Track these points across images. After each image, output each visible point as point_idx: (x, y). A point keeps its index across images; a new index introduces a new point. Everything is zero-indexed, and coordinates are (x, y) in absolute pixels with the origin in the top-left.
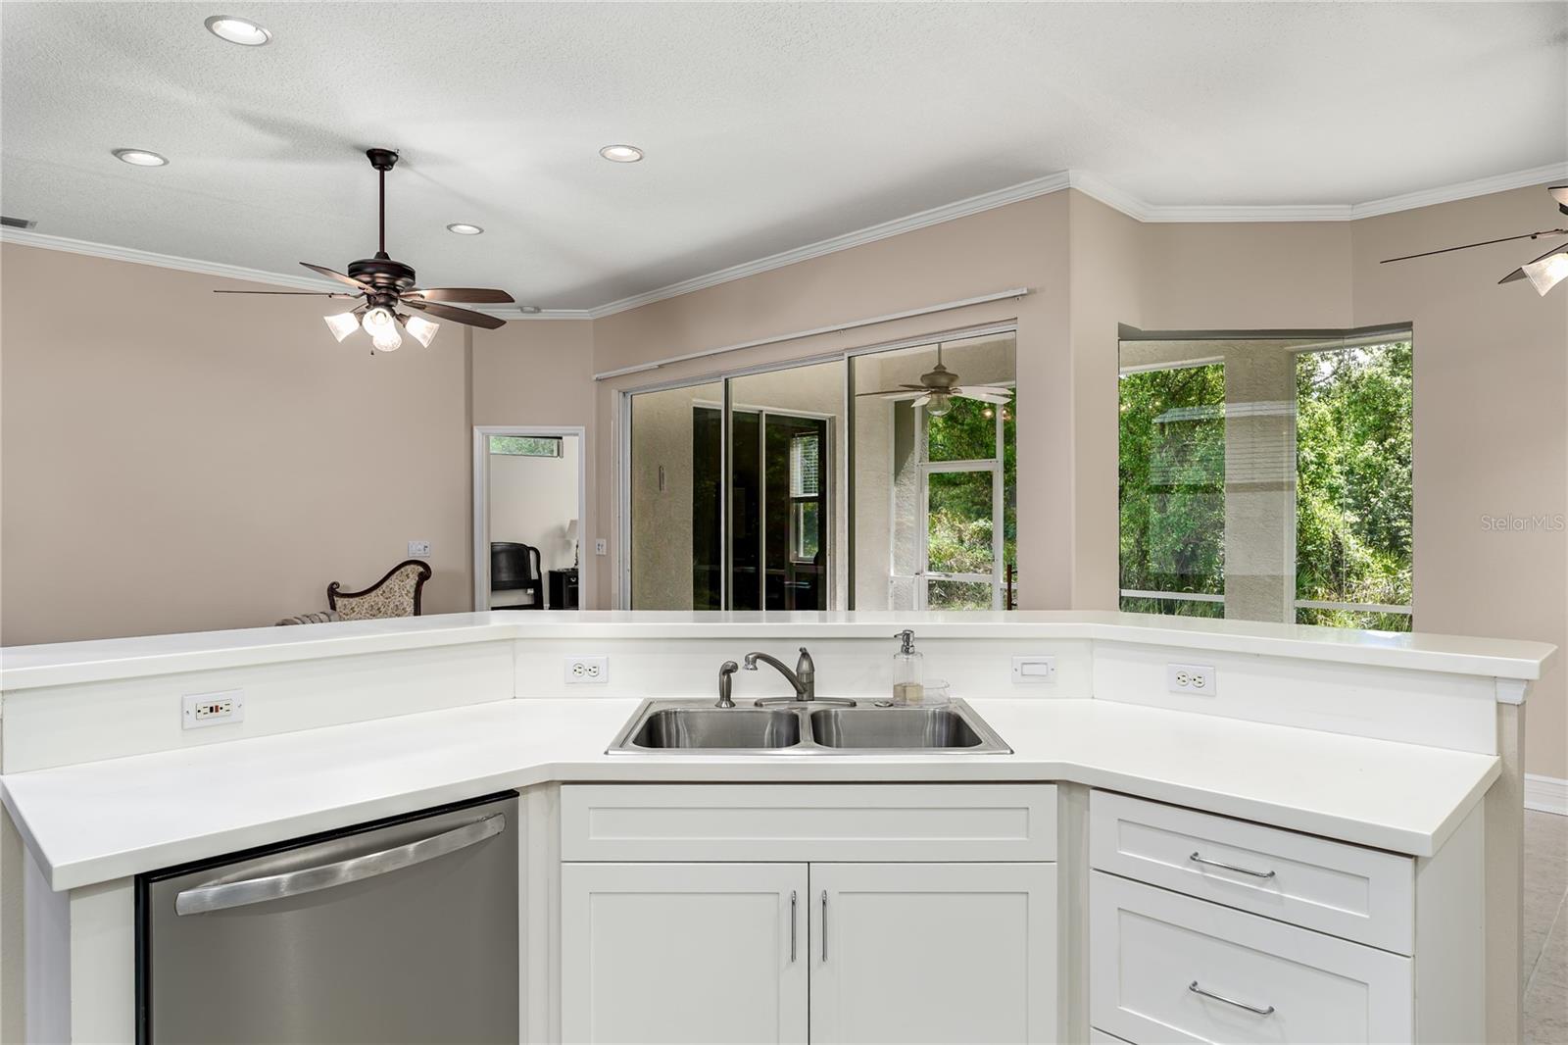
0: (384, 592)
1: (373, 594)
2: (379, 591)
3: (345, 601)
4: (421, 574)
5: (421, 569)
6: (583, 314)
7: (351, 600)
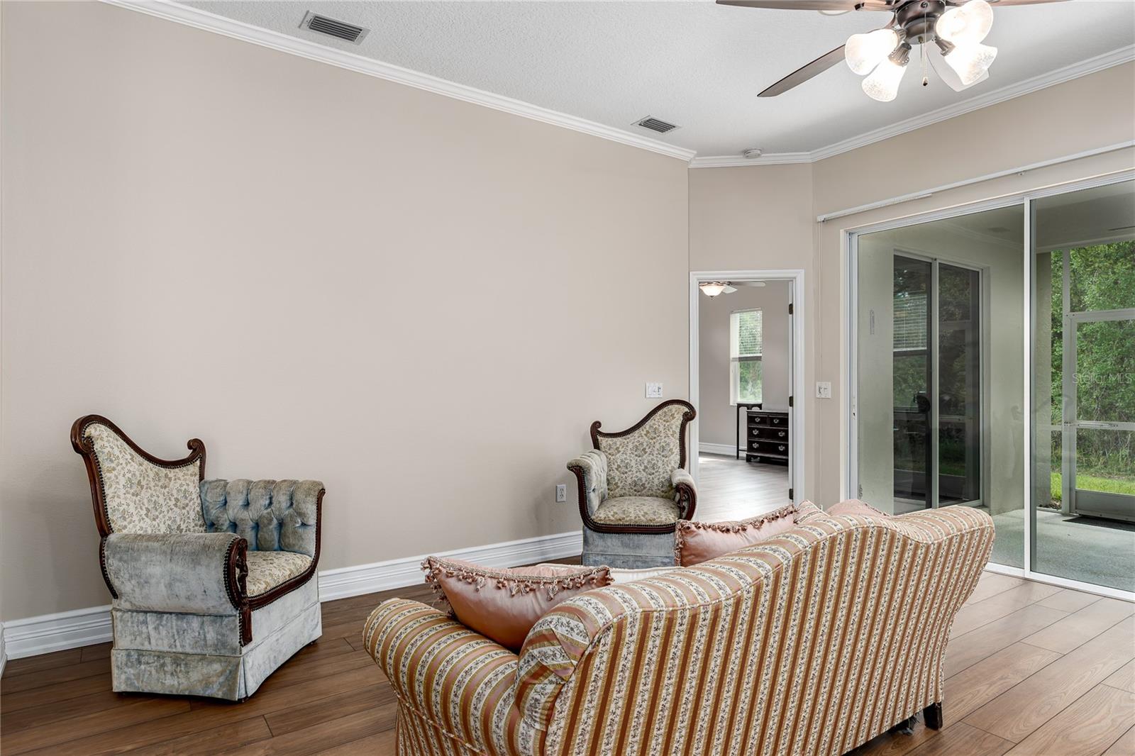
0: (648, 432)
1: (636, 433)
2: (642, 431)
3: (610, 441)
4: (685, 414)
5: (686, 410)
6: (805, 157)
7: (615, 439)
